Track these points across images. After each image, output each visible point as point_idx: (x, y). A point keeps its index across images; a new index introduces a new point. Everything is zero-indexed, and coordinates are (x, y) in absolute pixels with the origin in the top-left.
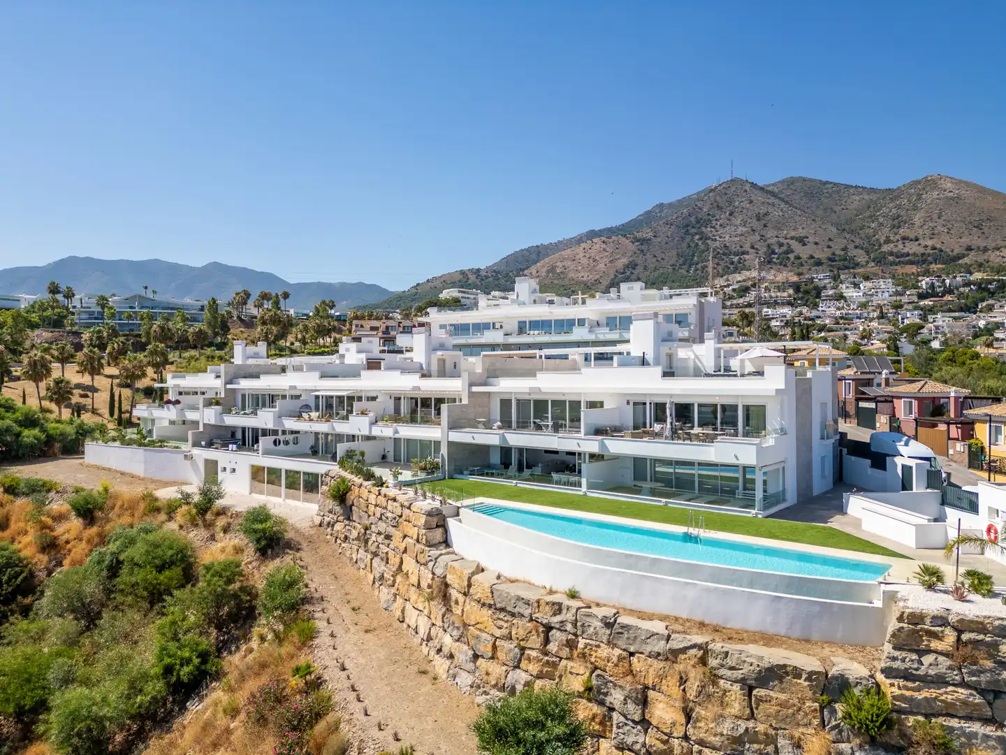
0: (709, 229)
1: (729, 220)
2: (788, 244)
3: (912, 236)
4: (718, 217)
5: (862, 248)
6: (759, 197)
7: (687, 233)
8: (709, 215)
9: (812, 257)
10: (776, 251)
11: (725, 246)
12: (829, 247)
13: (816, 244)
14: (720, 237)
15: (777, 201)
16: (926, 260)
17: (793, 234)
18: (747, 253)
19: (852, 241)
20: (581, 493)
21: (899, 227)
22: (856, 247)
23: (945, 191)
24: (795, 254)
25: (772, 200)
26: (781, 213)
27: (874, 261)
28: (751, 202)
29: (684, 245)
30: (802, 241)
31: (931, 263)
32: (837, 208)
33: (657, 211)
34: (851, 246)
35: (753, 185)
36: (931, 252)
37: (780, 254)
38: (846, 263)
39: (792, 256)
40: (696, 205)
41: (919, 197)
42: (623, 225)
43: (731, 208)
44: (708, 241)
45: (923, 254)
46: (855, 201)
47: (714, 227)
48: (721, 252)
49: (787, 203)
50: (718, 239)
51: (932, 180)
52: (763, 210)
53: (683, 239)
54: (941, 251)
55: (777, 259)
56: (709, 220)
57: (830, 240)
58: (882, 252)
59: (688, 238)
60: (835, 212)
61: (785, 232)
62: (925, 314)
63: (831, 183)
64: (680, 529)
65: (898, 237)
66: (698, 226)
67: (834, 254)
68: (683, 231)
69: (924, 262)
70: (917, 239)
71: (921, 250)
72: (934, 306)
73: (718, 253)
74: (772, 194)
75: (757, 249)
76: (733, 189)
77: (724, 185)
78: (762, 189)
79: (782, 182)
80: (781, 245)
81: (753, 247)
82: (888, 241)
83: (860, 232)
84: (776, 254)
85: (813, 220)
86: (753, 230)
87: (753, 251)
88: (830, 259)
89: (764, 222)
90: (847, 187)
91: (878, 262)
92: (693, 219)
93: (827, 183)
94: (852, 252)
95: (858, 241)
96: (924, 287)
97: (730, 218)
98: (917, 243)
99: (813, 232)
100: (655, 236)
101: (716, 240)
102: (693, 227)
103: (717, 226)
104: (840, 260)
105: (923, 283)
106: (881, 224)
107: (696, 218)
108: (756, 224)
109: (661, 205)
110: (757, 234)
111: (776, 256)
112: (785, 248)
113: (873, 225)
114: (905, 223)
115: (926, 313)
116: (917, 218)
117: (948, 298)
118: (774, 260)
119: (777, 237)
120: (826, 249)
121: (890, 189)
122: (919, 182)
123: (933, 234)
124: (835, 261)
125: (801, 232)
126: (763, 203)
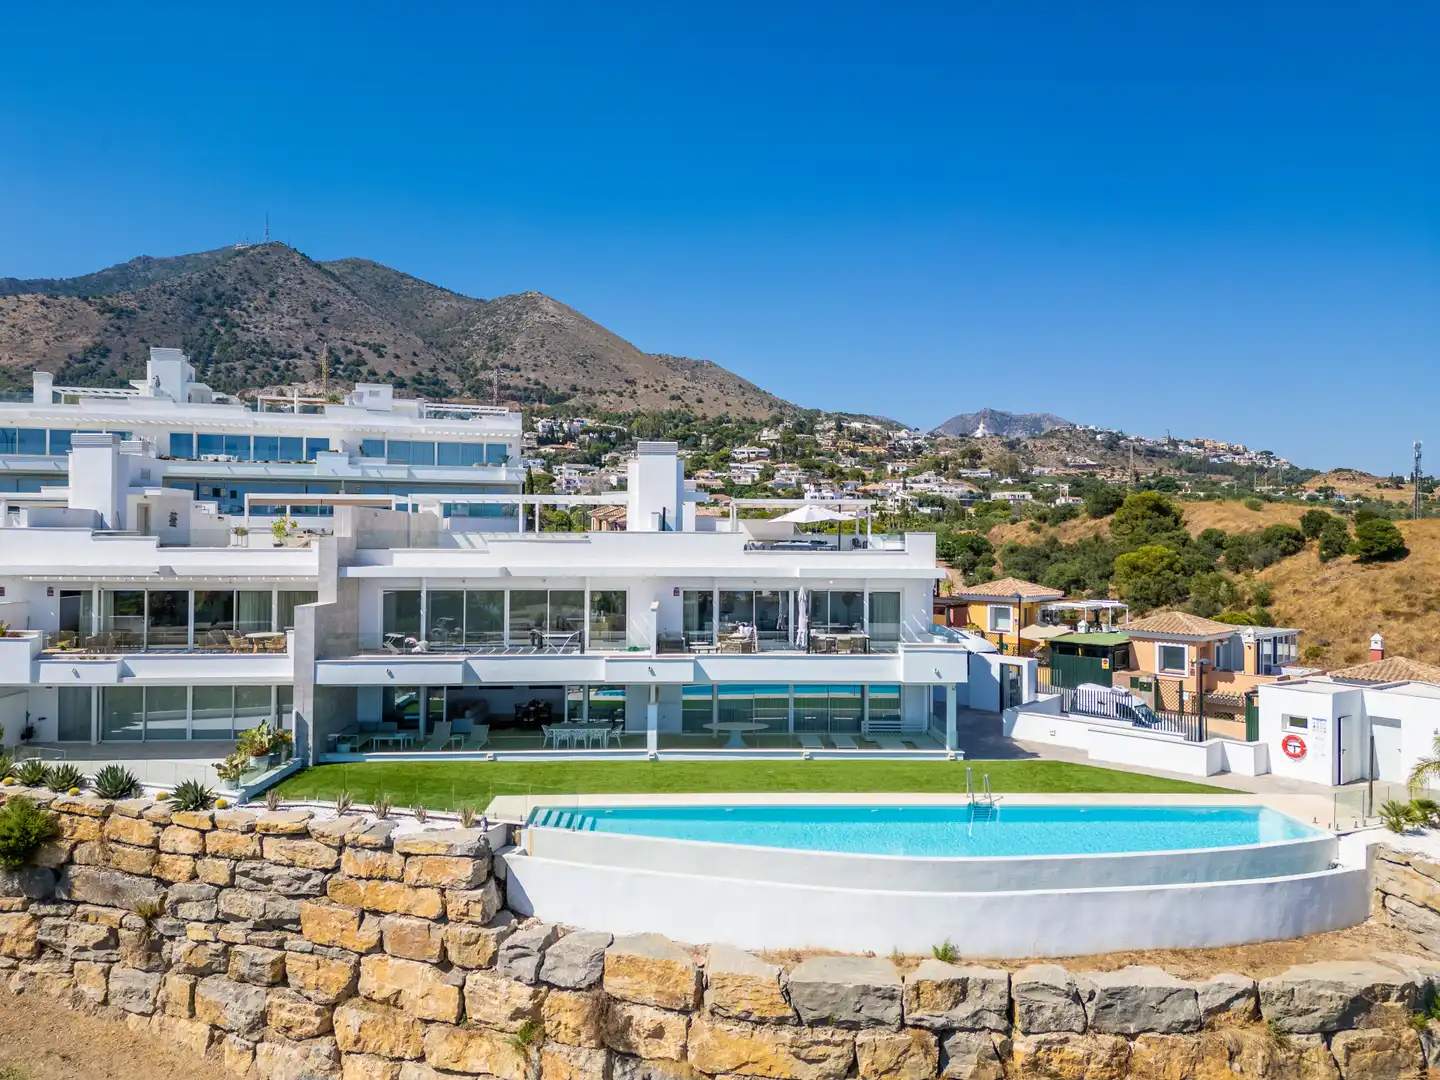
0: (236, 311)
1: (270, 303)
2: (359, 352)
3: (513, 364)
4: (251, 295)
5: (455, 372)
6: (314, 278)
7: (200, 311)
8: (236, 289)
9: (391, 375)
10: (342, 359)
11: (264, 341)
12: (414, 364)
13: (397, 357)
14: (256, 327)
15: (341, 289)
16: (529, 397)
17: (364, 338)
18: (299, 357)
19: (442, 360)
20: (646, 758)
21: (497, 350)
22: (448, 369)
23: (547, 314)
24: (369, 367)
25: (333, 285)
26: (348, 308)
27: (469, 390)
28: (303, 282)
29: (196, 330)
30: (378, 350)
31: (534, 401)
32: (420, 314)
33: (140, 267)
34: (441, 367)
35: (305, 258)
36: (535, 387)
37: (348, 365)
38: (436, 388)
39: (364, 369)
40: (215, 272)
41: (519, 315)
42: (74, 279)
43: (271, 285)
44: (235, 330)
45: (526, 389)
46: (441, 308)
47: (244, 310)
48: (258, 349)
49: (354, 293)
50: (253, 329)
51: (532, 298)
52: (321, 298)
53: (193, 321)
54: (545, 387)
55: (344, 371)
56: (236, 297)
57: (415, 354)
58: (478, 380)
59: (202, 321)
60: (417, 318)
61: (354, 334)
62: (548, 463)
63: (411, 278)
64: (961, 800)
65: (497, 363)
66: (218, 303)
67: (420, 374)
68: (193, 307)
69: (527, 398)
70: (518, 369)
71: (522, 383)
72: (556, 455)
73: (254, 351)
74: (332, 275)
75: (314, 353)
76: (275, 257)
77: (259, 249)
78: (318, 266)
79: (345, 262)
80: (349, 352)
81: (307, 349)
82: (485, 367)
83: (451, 350)
84: (342, 363)
85: (392, 324)
86: (308, 325)
87: (309, 355)
88: (414, 380)
89: (323, 315)
90: (430, 286)
91: (475, 392)
92: (209, 292)
93: (403, 276)
94: (444, 376)
95: (450, 362)
96: (540, 430)
97: (272, 300)
98: (518, 374)
99: (392, 339)
100: (142, 308)
101: (248, 330)
102: (210, 304)
103: (251, 310)
104: (429, 384)
105: (539, 424)
106: (476, 344)
107: (215, 290)
108: (311, 317)
109: (146, 261)
110: (312, 330)
111: (342, 367)
112: (353, 357)
113: (466, 343)
114: (504, 346)
115: (550, 462)
116: (519, 343)
117: (570, 446)
118: (339, 372)
119: (342, 339)
120: (410, 367)
121: (482, 301)
122: (515, 298)
123: (536, 365)
124: (422, 384)
125: (376, 338)
126: (321, 287)
